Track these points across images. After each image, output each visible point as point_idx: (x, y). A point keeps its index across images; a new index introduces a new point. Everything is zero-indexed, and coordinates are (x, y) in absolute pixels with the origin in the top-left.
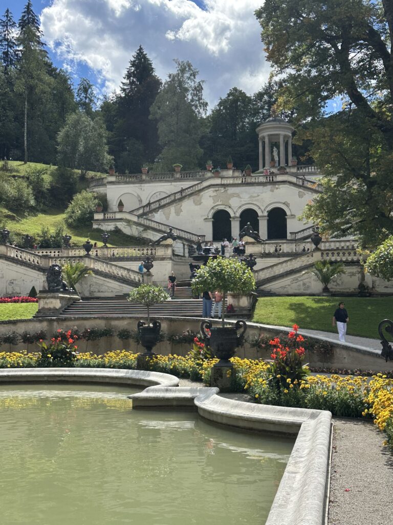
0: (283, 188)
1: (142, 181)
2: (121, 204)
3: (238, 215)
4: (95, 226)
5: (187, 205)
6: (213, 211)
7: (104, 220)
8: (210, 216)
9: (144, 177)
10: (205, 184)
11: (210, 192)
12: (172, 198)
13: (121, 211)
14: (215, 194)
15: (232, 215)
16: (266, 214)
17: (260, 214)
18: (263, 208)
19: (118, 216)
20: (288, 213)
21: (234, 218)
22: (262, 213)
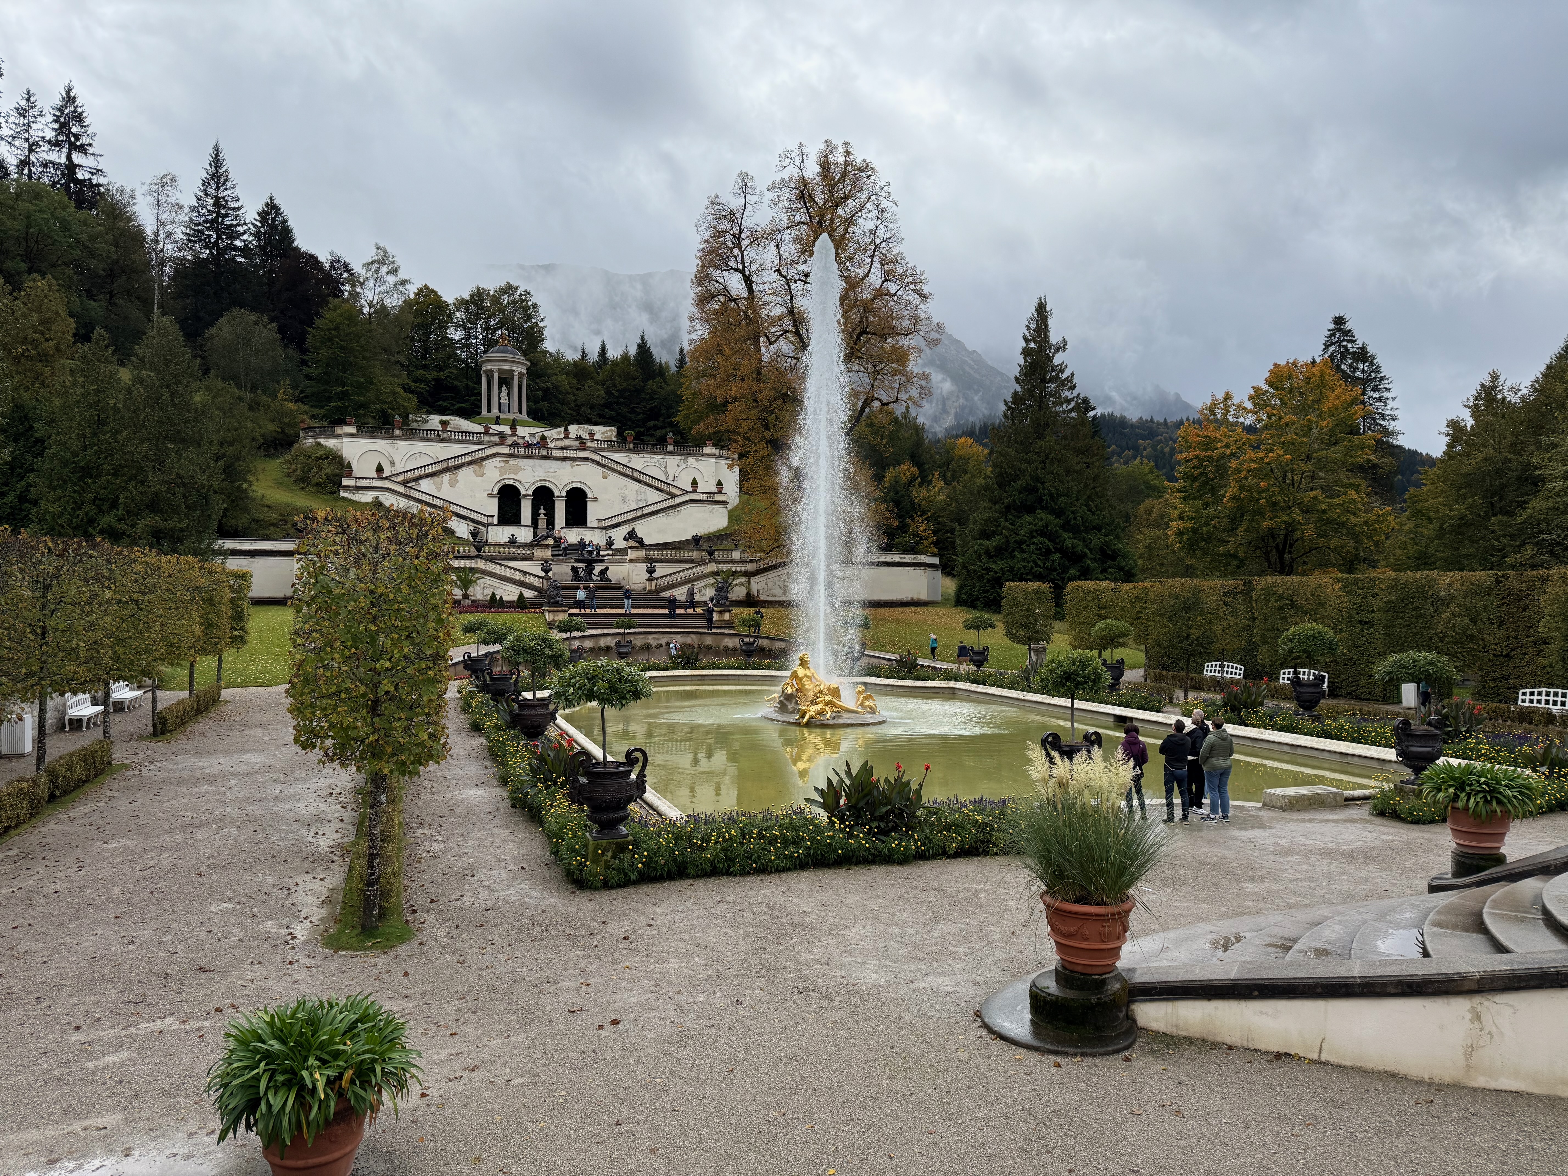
0: (585, 466)
2: (380, 469)
3: (530, 492)
4: (343, 494)
5: (466, 474)
6: (498, 486)
7: (358, 488)
8: (496, 491)
9: (397, 432)
10: (489, 452)
11: (495, 462)
12: (445, 465)
13: (380, 478)
14: (502, 464)
15: (523, 492)
16: (564, 494)
17: (557, 493)
18: (561, 487)
20: (590, 495)
21: (525, 495)
22: (560, 492)
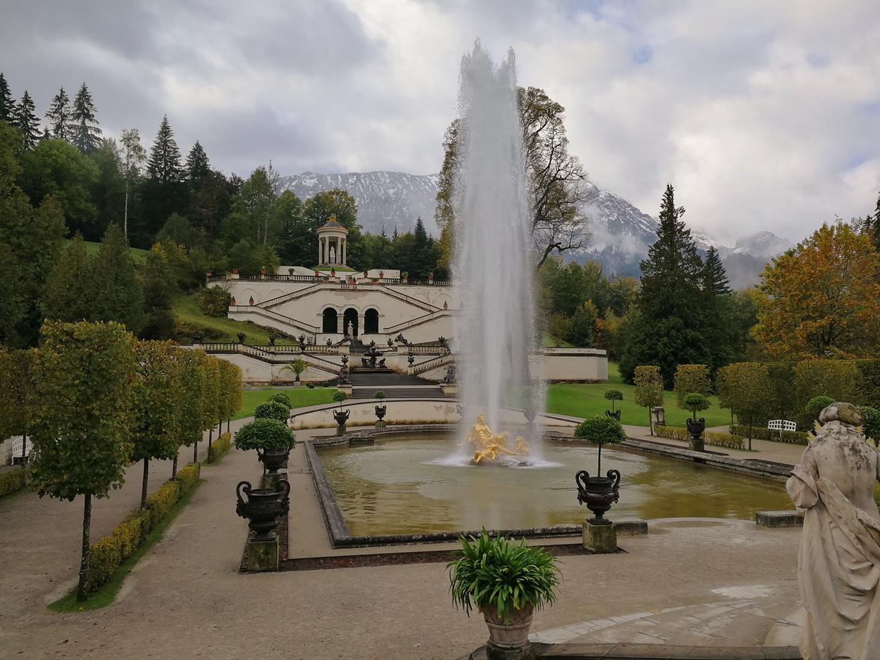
0: (377, 295)
1: (260, 280)
2: (251, 300)
3: (343, 312)
4: (230, 316)
5: (303, 302)
6: (323, 309)
7: (237, 312)
8: (322, 312)
9: (263, 277)
10: (318, 288)
11: (321, 294)
12: (291, 296)
13: (251, 306)
14: (325, 296)
15: (338, 312)
16: (364, 313)
17: (359, 313)
18: (362, 309)
19: (250, 309)
20: (380, 313)
21: (340, 315)
22: (361, 313)
